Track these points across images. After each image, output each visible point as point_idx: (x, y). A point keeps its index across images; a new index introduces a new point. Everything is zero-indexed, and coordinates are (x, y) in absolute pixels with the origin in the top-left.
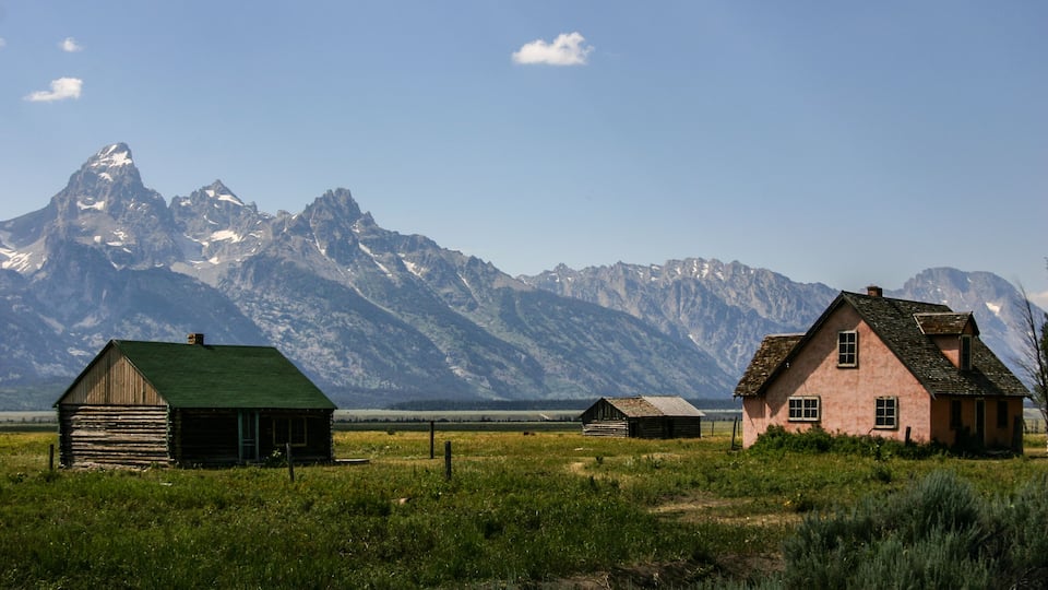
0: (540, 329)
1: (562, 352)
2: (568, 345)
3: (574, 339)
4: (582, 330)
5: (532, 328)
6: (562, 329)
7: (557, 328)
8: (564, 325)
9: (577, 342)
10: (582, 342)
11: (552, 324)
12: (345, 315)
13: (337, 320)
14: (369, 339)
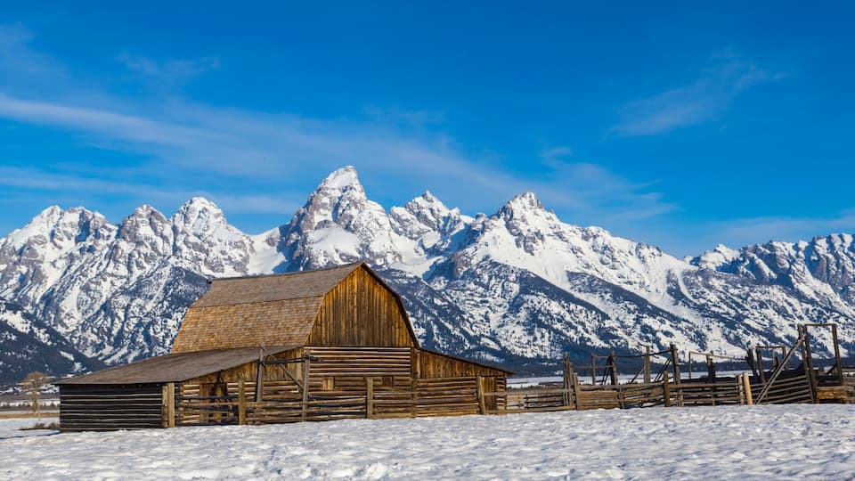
0: (702, 301)
1: (723, 320)
2: (728, 314)
3: (732, 308)
4: (740, 301)
5: (695, 301)
6: (723, 301)
7: (719, 300)
8: (723, 296)
9: (737, 311)
10: (740, 312)
11: (712, 297)
12: (534, 297)
13: (527, 302)
14: (555, 316)
